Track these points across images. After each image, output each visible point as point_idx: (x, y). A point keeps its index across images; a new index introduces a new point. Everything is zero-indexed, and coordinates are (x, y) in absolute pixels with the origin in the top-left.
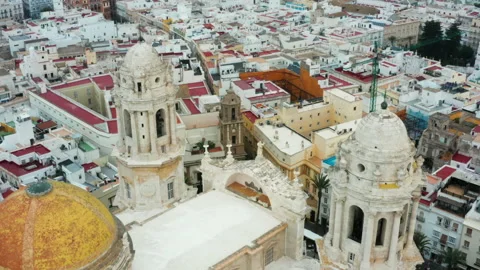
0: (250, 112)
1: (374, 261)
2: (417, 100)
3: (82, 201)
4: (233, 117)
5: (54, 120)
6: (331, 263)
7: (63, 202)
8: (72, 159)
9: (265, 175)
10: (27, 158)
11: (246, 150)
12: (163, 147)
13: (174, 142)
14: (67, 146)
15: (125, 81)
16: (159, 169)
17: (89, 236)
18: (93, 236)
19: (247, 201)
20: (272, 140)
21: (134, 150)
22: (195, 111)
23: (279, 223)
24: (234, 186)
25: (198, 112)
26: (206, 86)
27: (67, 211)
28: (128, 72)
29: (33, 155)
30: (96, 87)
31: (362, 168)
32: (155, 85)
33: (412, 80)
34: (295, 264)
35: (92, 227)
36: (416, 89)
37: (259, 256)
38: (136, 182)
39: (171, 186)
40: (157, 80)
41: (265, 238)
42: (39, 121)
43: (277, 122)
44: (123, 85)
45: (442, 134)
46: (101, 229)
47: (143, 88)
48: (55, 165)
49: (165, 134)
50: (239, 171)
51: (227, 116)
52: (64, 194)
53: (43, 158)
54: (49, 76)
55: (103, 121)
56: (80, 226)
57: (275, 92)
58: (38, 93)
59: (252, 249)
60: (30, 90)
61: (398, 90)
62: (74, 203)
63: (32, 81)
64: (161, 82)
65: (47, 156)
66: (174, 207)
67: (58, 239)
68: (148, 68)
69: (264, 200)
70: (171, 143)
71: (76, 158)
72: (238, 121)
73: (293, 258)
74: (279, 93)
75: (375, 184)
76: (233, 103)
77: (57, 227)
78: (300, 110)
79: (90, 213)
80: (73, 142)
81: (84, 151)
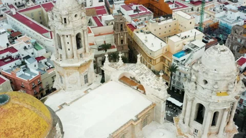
0: (131, 24)
1: (209, 134)
2: (225, 16)
3: (29, 107)
4: (122, 29)
5: (20, 31)
6: (183, 134)
7: (17, 108)
8: (31, 55)
9: (142, 74)
10: (5, 55)
11: (129, 47)
12: (81, 55)
13: (87, 51)
14: (27, 47)
15: (56, 17)
16: (79, 68)
17: (35, 129)
18: (37, 129)
19: (131, 89)
20: (144, 42)
21: (64, 57)
22: (100, 25)
23: (150, 103)
24: (124, 79)
25: (102, 25)
26: (105, 8)
27: (19, 115)
28: (58, 11)
29: (8, 53)
30: (44, 10)
31: (206, 82)
32: (75, 19)
33: (222, 5)
34: (160, 126)
35: (36, 123)
36: (224, 10)
37: (139, 125)
38: (65, 75)
39: (86, 76)
40: (76, 16)
41: (143, 114)
42: (12, 31)
43: (146, 31)
44: (55, 19)
45: (239, 37)
46: (41, 124)
47: (67, 21)
48: (21, 59)
49: (82, 47)
50: (126, 71)
51: (118, 29)
52: (18, 102)
53: (14, 55)
54: (18, 4)
55: (48, 31)
56: (28, 124)
57: (145, 12)
58: (11, 15)
59: (135, 121)
60: (7, 12)
61: (214, 10)
62: (24, 109)
63: (8, 7)
64: (78, 17)
65: (16, 53)
66: (88, 93)
67: (14, 134)
68: (70, 9)
69: (141, 88)
70: (85, 52)
71: (33, 54)
72: (124, 32)
73: (158, 122)
74: (147, 12)
75: (214, 93)
76: (121, 21)
77: (14, 126)
78: (160, 24)
79: (34, 114)
80: (31, 45)
81: (37, 50)
